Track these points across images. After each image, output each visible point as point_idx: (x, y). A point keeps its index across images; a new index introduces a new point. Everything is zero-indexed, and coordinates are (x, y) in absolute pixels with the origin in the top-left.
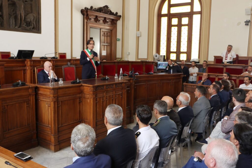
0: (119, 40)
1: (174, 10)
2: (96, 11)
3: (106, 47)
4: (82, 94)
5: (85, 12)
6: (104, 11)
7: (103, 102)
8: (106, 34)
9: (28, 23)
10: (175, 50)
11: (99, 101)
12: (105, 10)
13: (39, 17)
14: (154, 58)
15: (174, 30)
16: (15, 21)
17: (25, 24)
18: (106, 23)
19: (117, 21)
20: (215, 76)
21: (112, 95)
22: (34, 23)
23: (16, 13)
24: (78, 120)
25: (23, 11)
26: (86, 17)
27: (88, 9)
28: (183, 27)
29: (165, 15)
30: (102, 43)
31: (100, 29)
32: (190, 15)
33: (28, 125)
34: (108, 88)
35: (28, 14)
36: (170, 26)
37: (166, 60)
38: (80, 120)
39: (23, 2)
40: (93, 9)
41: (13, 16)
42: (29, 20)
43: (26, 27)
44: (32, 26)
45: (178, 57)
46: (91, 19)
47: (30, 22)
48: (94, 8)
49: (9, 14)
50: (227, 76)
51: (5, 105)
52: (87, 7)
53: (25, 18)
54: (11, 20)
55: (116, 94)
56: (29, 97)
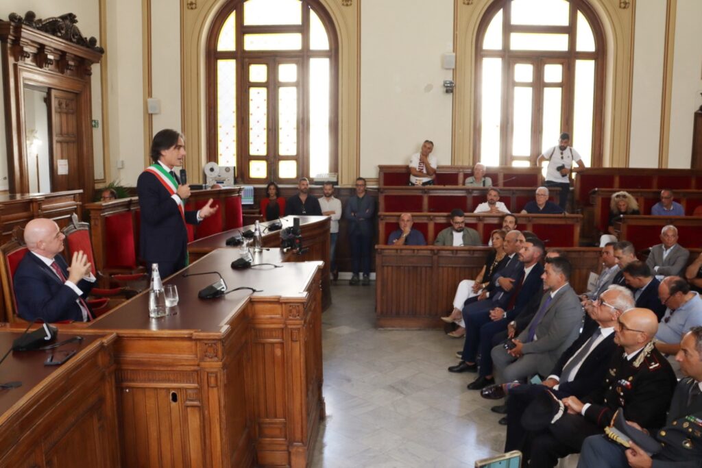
0: (96, 124)
1: (254, 43)
2: (42, 30)
3: (65, 146)
5: (12, 31)
6: (63, 31)
8: (63, 105)
10: (263, 152)
12: (67, 27)
14: (205, 176)
18: (65, 71)
19: (92, 64)
26: (11, 49)
27: (18, 18)
28: (282, 90)
29: (227, 55)
30: (56, 135)
31: (50, 90)
32: (300, 58)
36: (243, 85)
37: (239, 179)
40: (36, 22)
45: (273, 169)
46: (27, 56)
48: (37, 18)
52: (17, 14)
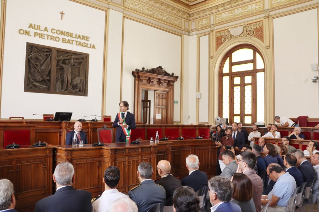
0: (177, 102)
1: (236, 69)
2: (148, 73)
3: (161, 109)
4: (102, 158)
5: (137, 74)
6: (157, 72)
7: (124, 167)
8: (161, 96)
9: (74, 86)
10: (239, 113)
11: (119, 165)
12: (159, 71)
13: (87, 80)
14: (216, 122)
15: (237, 90)
16: (62, 85)
17: (72, 87)
18: (160, 84)
19: (174, 82)
20: (275, 141)
21: (137, 160)
22: (81, 86)
23: (63, 77)
24: (97, 185)
25: (71, 75)
26: (137, 79)
27: (139, 70)
28: (246, 87)
29: (226, 75)
30: (156, 105)
31: (154, 91)
32: (253, 73)
33: (43, 187)
34: (131, 152)
35: (75, 77)
36: (232, 86)
37: (230, 124)
38: (99, 186)
39: (71, 66)
40: (145, 71)
41: (60, 80)
42: (75, 83)
43: (72, 90)
44: (78, 89)
45: (242, 120)
46: (143, 81)
47: (77, 85)
48: (146, 69)
49: (56, 78)
50: (287, 141)
51: (19, 165)
52: (138, 69)
53: (71, 81)
54: (58, 84)
55: (142, 159)
56: (46, 158)
